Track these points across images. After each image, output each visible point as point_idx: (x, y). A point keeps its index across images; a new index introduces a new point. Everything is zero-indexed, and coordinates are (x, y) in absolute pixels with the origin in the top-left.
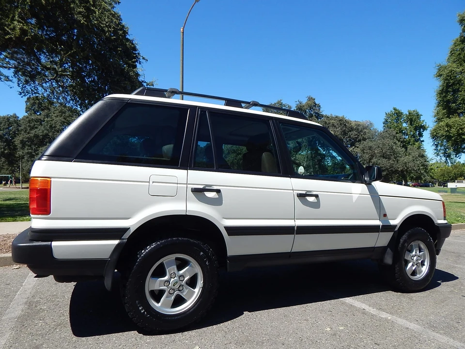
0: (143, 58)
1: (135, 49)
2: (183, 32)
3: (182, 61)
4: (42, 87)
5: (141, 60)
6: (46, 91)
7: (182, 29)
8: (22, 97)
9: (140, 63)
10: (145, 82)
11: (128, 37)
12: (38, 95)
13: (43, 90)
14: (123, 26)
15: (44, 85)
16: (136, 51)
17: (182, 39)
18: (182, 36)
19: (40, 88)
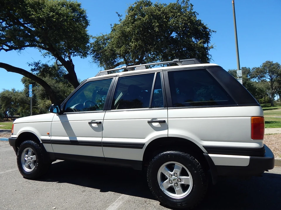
0: (213, 31)
2: (234, 3)
3: (234, 24)
7: (233, 2)
17: (233, 8)
18: (233, 6)
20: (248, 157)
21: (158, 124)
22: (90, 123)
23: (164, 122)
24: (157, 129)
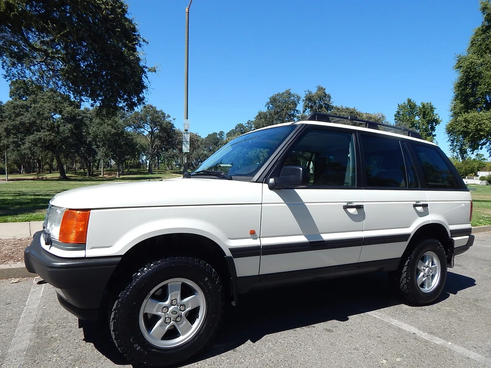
0: (144, 41)
1: (134, 30)
2: (188, 13)
3: (187, 45)
4: (30, 70)
5: (142, 43)
6: (35, 75)
7: (187, 9)
8: (7, 81)
9: (140, 46)
10: (147, 68)
11: (126, 16)
12: (25, 79)
13: (31, 74)
14: (122, 4)
15: (32, 67)
16: (135, 32)
17: (187, 20)
18: (187, 17)
19: (27, 72)
20: (468, 237)
21: (421, 208)
22: (346, 207)
23: (427, 205)
24: (421, 215)
